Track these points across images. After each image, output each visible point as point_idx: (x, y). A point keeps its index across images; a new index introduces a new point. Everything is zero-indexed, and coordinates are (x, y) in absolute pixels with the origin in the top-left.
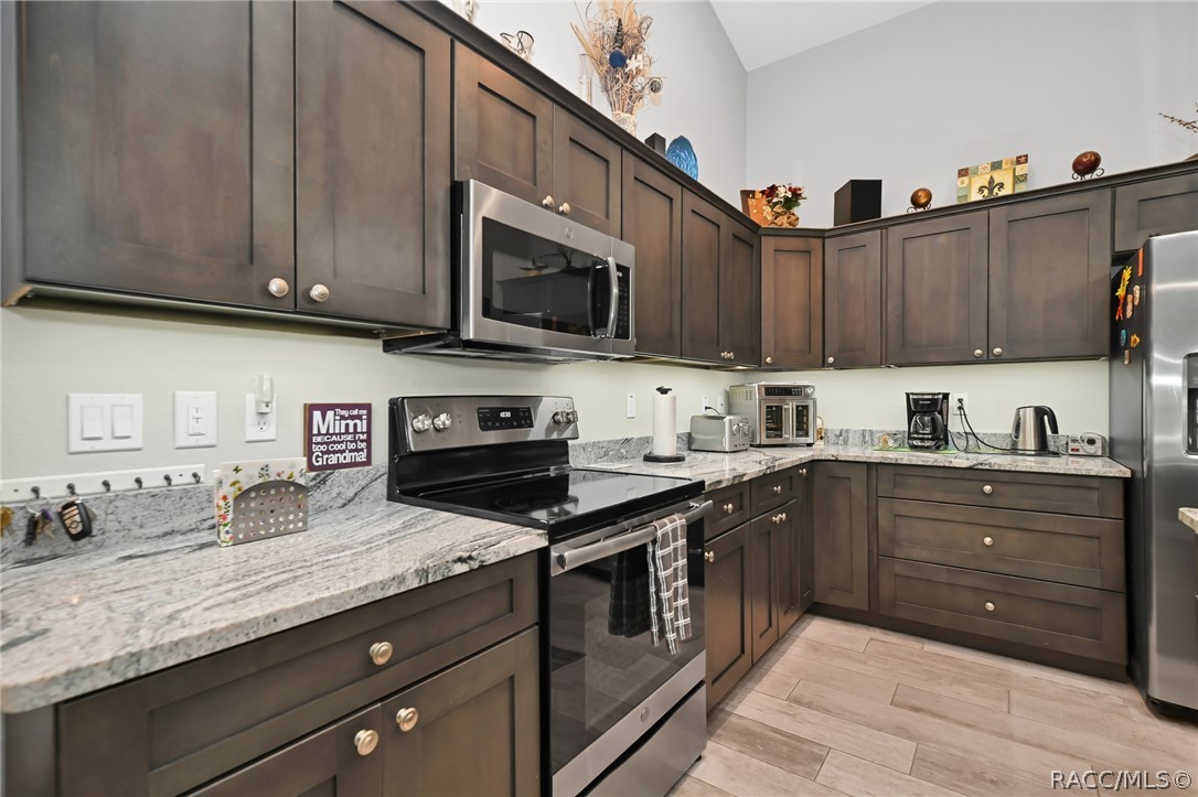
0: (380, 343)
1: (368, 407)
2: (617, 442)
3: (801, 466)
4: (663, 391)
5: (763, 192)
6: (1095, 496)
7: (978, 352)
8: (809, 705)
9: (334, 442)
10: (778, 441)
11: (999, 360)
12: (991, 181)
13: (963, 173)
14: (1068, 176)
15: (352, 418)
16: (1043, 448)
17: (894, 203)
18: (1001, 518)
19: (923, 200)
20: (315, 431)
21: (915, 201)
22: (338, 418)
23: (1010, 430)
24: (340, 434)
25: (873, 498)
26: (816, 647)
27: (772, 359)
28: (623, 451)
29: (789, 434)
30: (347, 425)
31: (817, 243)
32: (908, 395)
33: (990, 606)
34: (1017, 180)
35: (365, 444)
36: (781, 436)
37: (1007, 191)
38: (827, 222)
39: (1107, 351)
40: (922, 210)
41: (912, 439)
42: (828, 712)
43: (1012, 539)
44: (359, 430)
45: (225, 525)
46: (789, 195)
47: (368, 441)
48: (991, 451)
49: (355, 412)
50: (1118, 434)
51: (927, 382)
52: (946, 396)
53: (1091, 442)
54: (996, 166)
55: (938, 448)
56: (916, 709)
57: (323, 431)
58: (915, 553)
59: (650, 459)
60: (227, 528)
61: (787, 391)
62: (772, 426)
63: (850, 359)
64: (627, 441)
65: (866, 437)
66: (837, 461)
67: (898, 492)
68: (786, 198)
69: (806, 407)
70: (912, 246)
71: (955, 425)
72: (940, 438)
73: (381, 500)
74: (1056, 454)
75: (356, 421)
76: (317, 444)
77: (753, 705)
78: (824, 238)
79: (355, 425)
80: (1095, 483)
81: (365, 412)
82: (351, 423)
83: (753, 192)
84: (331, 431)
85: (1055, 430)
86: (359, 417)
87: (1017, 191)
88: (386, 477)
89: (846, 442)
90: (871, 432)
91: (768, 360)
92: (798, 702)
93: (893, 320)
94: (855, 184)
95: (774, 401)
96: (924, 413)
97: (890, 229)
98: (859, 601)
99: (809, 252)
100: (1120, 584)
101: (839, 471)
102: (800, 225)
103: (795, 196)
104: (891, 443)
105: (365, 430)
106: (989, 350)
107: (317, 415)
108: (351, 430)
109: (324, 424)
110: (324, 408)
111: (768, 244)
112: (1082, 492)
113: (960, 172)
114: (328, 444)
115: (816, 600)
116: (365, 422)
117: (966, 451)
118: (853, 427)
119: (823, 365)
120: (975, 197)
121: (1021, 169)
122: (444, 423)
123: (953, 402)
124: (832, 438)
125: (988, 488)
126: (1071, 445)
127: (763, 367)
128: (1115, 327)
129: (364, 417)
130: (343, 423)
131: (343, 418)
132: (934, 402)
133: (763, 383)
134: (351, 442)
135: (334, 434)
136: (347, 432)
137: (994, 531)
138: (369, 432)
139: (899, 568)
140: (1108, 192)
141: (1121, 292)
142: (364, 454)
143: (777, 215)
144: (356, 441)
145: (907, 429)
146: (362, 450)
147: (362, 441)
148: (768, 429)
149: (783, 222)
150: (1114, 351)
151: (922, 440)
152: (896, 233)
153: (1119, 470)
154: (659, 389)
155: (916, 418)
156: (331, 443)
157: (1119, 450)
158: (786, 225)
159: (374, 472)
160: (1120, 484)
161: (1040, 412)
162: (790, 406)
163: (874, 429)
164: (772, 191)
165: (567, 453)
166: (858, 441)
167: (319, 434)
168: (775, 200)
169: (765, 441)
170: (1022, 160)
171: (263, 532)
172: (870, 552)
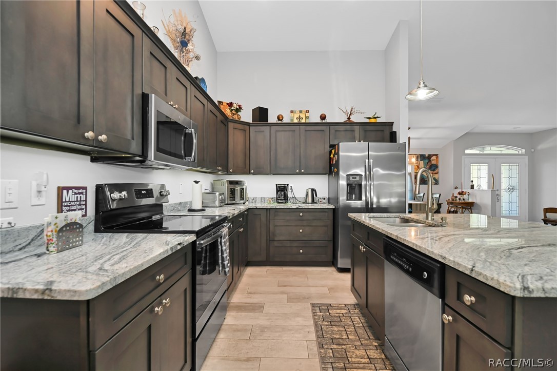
0: (89, 158)
1: (85, 188)
2: (177, 204)
3: (245, 211)
4: (197, 182)
5: (227, 104)
6: (327, 214)
7: (297, 171)
8: (254, 293)
9: (72, 205)
10: (234, 202)
11: (303, 174)
12: (300, 116)
13: (292, 112)
14: (319, 120)
15: (79, 193)
16: (313, 202)
17: (272, 119)
18: (305, 223)
19: (281, 119)
20: (64, 200)
21: (278, 118)
22: (73, 193)
23: (305, 196)
24: (74, 201)
25: (268, 221)
26: (251, 276)
27: (233, 170)
28: (179, 208)
29: (238, 200)
30: (77, 197)
31: (247, 127)
32: (276, 185)
33: (301, 251)
34: (307, 118)
35: (84, 206)
36: (235, 200)
37: (303, 121)
38: (250, 120)
39: (329, 172)
40: (280, 122)
41: (278, 200)
42: (261, 293)
43: (307, 229)
44: (82, 200)
45: (53, 244)
46: (238, 107)
47: (86, 205)
48: (300, 203)
49: (81, 191)
50: (330, 197)
51: (282, 180)
52: (288, 185)
53: (324, 199)
54: (301, 112)
55: (286, 202)
56: (285, 286)
57: (67, 200)
58: (281, 238)
59: (190, 210)
60: (54, 245)
61: (237, 183)
62: (231, 196)
63: (259, 172)
64: (180, 203)
65: (263, 200)
66: (256, 208)
67: (276, 218)
68: (237, 108)
69: (243, 189)
70: (279, 134)
71: (290, 195)
72: (286, 199)
73: (91, 233)
74: (316, 203)
75: (81, 195)
76: (65, 206)
77: (237, 298)
78: (250, 126)
79: (81, 197)
80: (327, 210)
81: (84, 191)
82: (79, 196)
83: (222, 102)
84: (71, 200)
85: (316, 196)
86: (82, 193)
87: (307, 122)
88: (93, 222)
89: (255, 202)
90: (264, 198)
91: (231, 170)
92: (251, 293)
93: (273, 159)
94: (260, 108)
95: (232, 187)
96: (282, 191)
97: (272, 127)
98: (262, 258)
99: (245, 130)
100: (331, 238)
101: (257, 212)
102: (241, 120)
103: (239, 109)
104: (272, 202)
105: (84, 199)
106: (300, 171)
107: (65, 192)
108: (79, 200)
109: (68, 196)
110: (68, 189)
111: (231, 125)
112: (324, 213)
113: (291, 111)
114: (69, 206)
115: (248, 260)
116: (84, 195)
117: (293, 203)
118: (258, 196)
119: (249, 173)
120: (296, 121)
121: (307, 115)
122: (125, 195)
123: (289, 188)
124: (251, 201)
125: (301, 214)
126: (320, 200)
127: (229, 173)
128: (331, 166)
129: (84, 193)
130: (76, 196)
131: (76, 194)
132: (285, 187)
133: (228, 179)
134: (79, 205)
135: (73, 202)
136: (77, 201)
137: (303, 227)
138: (86, 201)
139: (276, 244)
140: (328, 127)
141: (332, 156)
142: (84, 211)
143: (234, 114)
144: (80, 205)
145: (276, 197)
146: (83, 209)
147: (83, 205)
148: (230, 198)
149: (236, 117)
150: (330, 173)
151: (281, 200)
152: (274, 128)
153: (332, 207)
154: (194, 182)
155: (279, 193)
156: (70, 206)
157: (331, 201)
158: (237, 119)
159: (89, 219)
160: (332, 210)
161: (313, 190)
162: (238, 188)
163: (265, 197)
164: (231, 105)
165: (162, 209)
166: (260, 201)
167: (66, 202)
168: (232, 108)
169: (230, 202)
170: (307, 112)
171: (67, 247)
172: (267, 239)
